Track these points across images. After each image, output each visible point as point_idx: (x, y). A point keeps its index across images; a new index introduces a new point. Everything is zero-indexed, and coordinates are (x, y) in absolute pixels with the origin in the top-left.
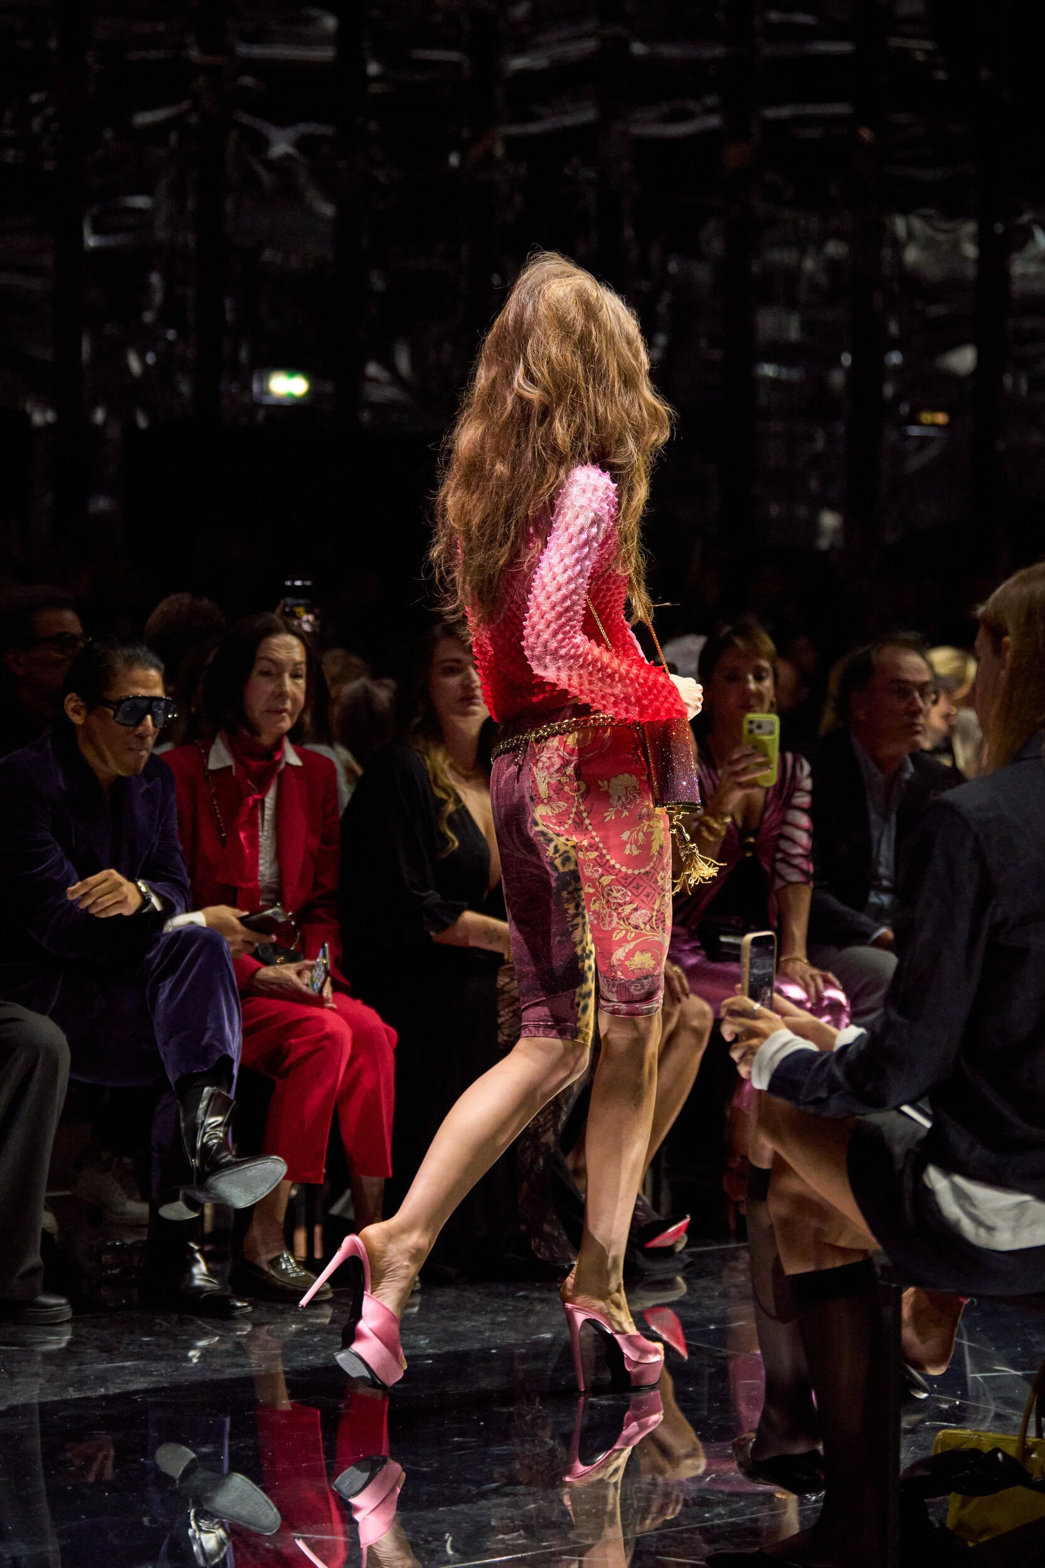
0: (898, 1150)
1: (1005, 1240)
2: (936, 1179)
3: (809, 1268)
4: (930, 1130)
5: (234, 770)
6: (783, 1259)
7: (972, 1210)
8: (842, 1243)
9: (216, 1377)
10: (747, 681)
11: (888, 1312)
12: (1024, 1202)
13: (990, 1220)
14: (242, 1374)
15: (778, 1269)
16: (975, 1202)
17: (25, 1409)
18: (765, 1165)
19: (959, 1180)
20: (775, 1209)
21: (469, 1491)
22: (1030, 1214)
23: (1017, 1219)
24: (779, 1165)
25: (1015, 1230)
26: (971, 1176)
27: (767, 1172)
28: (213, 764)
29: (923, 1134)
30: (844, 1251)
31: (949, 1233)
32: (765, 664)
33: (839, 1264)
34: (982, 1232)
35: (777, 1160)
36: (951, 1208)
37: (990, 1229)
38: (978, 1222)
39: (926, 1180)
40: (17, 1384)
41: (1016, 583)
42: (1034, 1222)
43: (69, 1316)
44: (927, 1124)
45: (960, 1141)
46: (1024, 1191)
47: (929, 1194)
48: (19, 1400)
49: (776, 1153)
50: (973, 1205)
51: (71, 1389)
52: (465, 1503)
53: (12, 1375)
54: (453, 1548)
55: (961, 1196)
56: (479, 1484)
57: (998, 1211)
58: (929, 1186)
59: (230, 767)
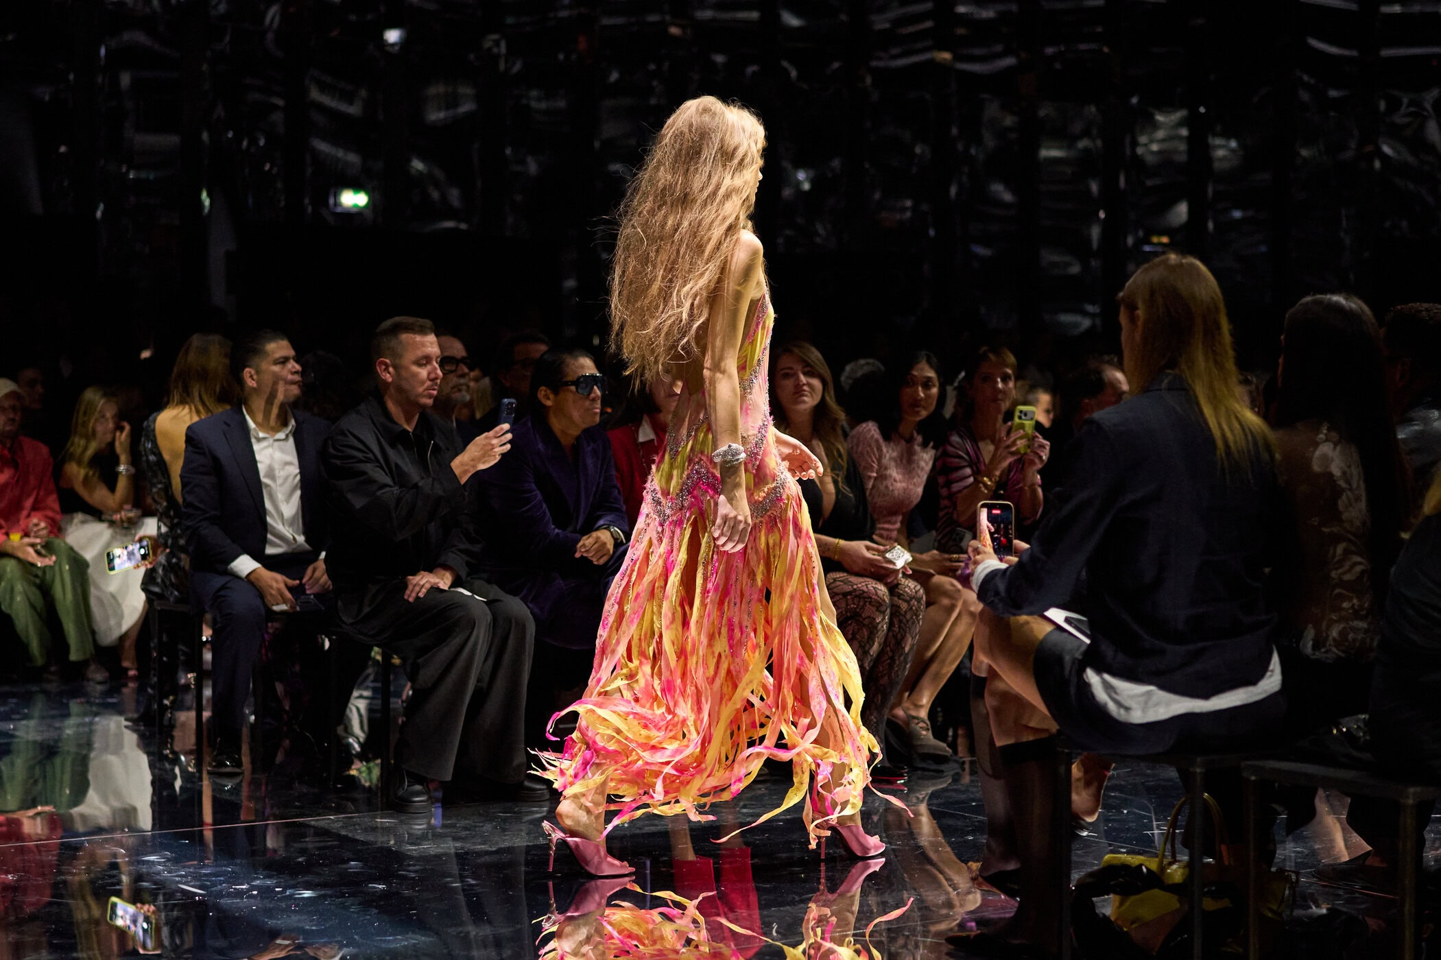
0: (1067, 658)
1: (1138, 716)
2: (1092, 677)
3: (1011, 741)
4: (1089, 646)
5: (655, 441)
6: (995, 736)
7: (1115, 696)
8: (1032, 724)
9: (638, 831)
10: (997, 382)
11: (1062, 769)
12: (1151, 691)
13: (1127, 703)
14: (656, 830)
15: (992, 742)
16: (1118, 691)
17: (509, 850)
18: (983, 675)
19: (1107, 677)
20: (990, 702)
21: (794, 898)
22: (1154, 699)
23: (1146, 703)
24: (993, 674)
25: (1144, 710)
26: (1114, 674)
27: (984, 679)
28: (641, 439)
29: (1083, 648)
30: (1035, 730)
31: (1100, 711)
32: (1009, 371)
33: (1031, 738)
34: (1122, 711)
35: (991, 670)
36: (1101, 694)
37: (1127, 709)
38: (1119, 704)
39: (1085, 677)
40: (505, 836)
41: (1141, 272)
42: (1157, 704)
43: (548, 797)
44: (1088, 641)
45: (1108, 651)
46: (1150, 683)
47: (1087, 686)
48: (506, 844)
49: (990, 666)
50: (1116, 693)
51: (541, 839)
52: (790, 905)
53: (504, 830)
54: (776, 932)
55: (1108, 687)
56: (800, 895)
57: (1132, 697)
58: (1087, 680)
59: (653, 440)
